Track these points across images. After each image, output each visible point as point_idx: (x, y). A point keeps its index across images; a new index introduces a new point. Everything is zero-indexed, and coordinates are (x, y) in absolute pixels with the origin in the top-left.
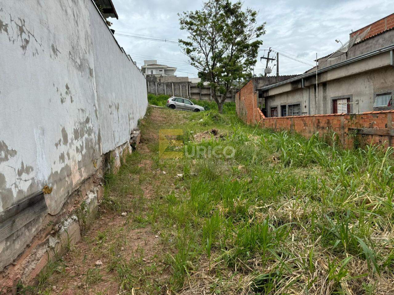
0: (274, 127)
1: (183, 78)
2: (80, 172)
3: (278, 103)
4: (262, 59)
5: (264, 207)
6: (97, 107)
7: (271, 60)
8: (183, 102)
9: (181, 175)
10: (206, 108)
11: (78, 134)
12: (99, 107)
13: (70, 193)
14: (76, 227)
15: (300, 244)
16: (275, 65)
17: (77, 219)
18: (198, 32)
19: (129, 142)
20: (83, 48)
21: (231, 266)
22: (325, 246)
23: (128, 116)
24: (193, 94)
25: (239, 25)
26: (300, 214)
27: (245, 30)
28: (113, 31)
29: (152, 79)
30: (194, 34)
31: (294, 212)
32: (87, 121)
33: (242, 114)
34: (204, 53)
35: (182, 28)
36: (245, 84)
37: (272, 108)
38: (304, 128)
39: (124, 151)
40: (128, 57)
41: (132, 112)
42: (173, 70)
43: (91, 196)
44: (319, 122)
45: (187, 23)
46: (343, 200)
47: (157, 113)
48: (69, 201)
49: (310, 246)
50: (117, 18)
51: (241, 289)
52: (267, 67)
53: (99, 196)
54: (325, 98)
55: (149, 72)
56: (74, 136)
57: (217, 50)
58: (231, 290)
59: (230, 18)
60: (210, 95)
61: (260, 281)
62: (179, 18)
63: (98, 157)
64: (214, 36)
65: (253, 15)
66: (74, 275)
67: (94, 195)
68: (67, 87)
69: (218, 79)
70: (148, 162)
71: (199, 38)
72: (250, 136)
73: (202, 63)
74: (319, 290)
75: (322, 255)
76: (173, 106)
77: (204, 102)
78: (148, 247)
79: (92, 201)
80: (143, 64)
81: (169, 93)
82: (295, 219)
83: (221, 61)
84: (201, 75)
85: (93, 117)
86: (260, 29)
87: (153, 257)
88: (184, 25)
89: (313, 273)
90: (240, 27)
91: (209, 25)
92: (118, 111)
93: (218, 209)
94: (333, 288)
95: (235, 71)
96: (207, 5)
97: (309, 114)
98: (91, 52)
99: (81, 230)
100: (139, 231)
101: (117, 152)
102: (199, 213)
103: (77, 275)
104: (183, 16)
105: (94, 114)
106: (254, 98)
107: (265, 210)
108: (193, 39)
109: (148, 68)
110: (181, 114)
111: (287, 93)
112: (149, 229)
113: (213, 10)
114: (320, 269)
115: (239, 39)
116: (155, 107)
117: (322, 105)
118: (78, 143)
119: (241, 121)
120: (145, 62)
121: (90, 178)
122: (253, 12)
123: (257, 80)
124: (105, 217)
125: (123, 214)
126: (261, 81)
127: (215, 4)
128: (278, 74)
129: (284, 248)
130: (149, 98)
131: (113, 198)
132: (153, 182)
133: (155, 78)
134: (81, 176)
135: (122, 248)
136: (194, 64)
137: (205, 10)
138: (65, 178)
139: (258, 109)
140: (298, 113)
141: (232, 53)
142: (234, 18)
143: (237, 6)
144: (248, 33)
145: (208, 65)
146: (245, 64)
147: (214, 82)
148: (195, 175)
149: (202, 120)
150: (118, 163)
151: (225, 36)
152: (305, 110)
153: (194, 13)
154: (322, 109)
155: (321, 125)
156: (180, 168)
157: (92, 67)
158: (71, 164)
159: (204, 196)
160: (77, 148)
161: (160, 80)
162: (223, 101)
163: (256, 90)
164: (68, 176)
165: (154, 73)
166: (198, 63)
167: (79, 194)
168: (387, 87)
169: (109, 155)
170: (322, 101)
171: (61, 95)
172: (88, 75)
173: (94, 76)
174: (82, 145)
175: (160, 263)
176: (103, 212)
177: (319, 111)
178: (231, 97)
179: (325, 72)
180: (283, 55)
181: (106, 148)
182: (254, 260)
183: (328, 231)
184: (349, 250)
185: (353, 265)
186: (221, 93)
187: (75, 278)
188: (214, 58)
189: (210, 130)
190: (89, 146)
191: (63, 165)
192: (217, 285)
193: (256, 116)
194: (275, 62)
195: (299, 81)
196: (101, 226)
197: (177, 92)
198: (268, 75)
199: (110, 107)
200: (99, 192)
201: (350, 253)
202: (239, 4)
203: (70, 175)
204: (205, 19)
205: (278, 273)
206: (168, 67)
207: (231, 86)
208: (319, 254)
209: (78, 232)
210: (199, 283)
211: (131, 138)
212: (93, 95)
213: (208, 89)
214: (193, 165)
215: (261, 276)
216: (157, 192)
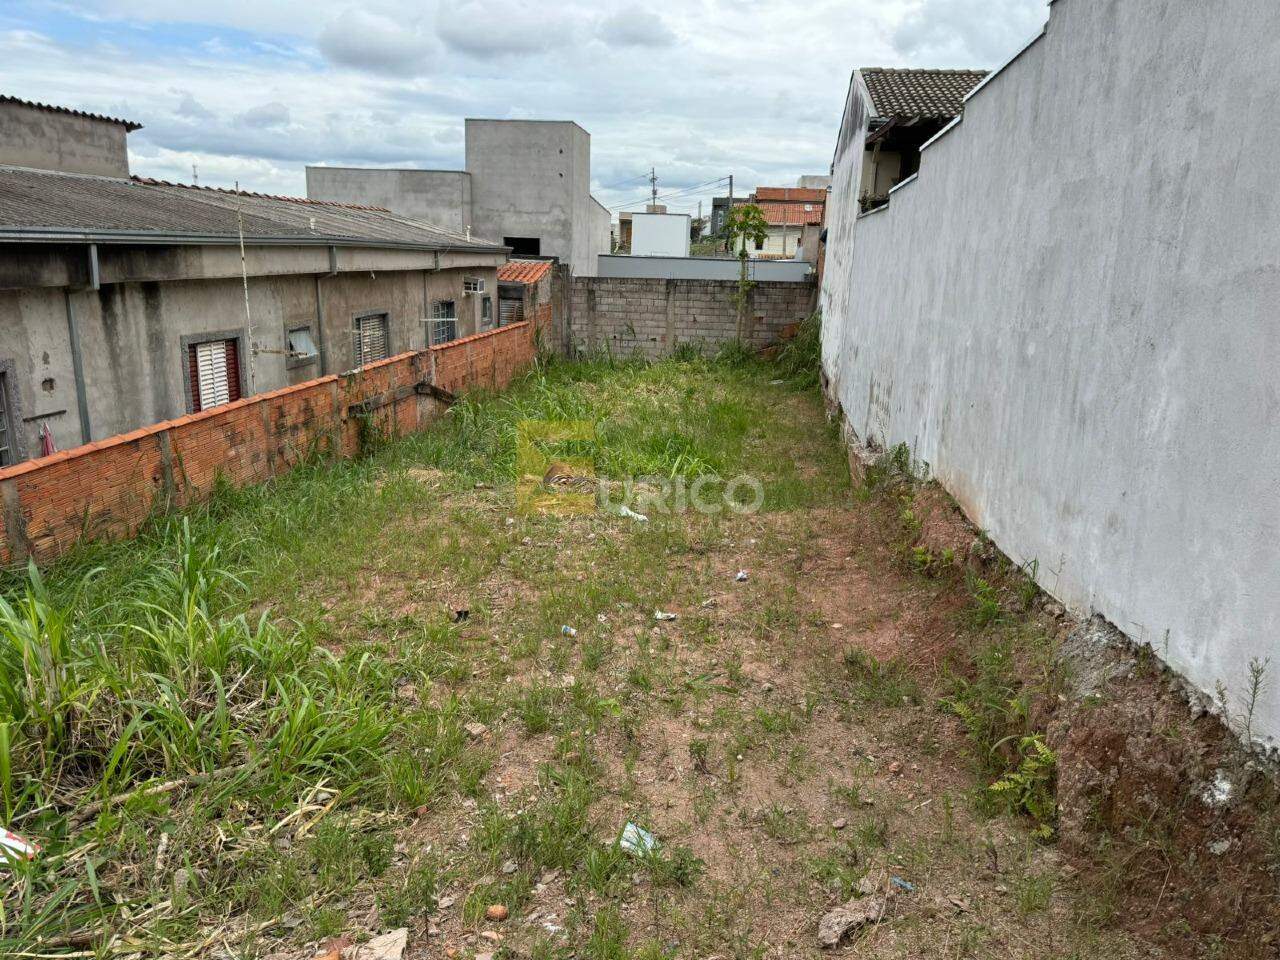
38: (232, 453)
54: (156, 341)
117: (147, 367)
155: (290, 421)
168: (301, 316)
170: (145, 353)
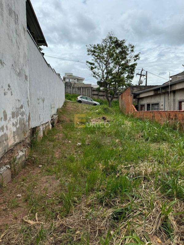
0: (142, 117)
1: (88, 84)
2: (14, 138)
3: (145, 102)
4: (137, 75)
5: (128, 166)
6: (29, 100)
7: (143, 76)
8: (87, 99)
9: (80, 144)
10: (101, 104)
11: (14, 115)
12: (31, 99)
13: (6, 151)
14: (9, 172)
15: (148, 191)
16: (145, 79)
17: (10, 167)
18: (99, 57)
19: (50, 122)
20: (21, 62)
21: (101, 202)
22: (162, 193)
23: (50, 105)
24: (94, 95)
25: (123, 53)
26: (150, 172)
27: (127, 56)
28: (43, 54)
29: (69, 84)
30: (96, 58)
31: (146, 170)
32: (22, 107)
33: (123, 108)
34: (101, 70)
35: (89, 54)
36: (125, 90)
37: (141, 105)
38: (161, 118)
39: (46, 127)
40: (53, 70)
41: (53, 104)
42: (82, 80)
43: (21, 154)
44: (170, 115)
45: (92, 51)
46: (178, 164)
47: (70, 105)
48: (5, 156)
49: (154, 192)
50: (47, 47)
51: (105, 217)
52: (140, 80)
53: (26, 154)
54: (174, 100)
55: (67, 80)
56: (11, 116)
57: (109, 68)
58: (99, 217)
59: (118, 49)
60: (104, 95)
61: (118, 213)
62: (87, 48)
63: (28, 130)
64: (108, 60)
65: (133, 47)
66: (2, 202)
67: (22, 153)
68: (9, 86)
69: (109, 86)
70: (61, 135)
71: (98, 61)
72: (126, 122)
73: (100, 76)
74: (154, 221)
75: (160, 199)
76: (80, 102)
77: (100, 100)
78: (51, 187)
79: (21, 157)
80: (64, 75)
81: (79, 93)
82: (146, 175)
83: (112, 75)
84: (99, 83)
85: (26, 105)
86: (136, 56)
87: (54, 194)
88: (90, 52)
89: (152, 210)
90: (124, 55)
91: (105, 53)
92: (43, 102)
93: (99, 166)
94: (163, 220)
95: (120, 81)
96: (104, 41)
97: (164, 109)
98: (27, 66)
99: (12, 175)
100: (48, 177)
101: (41, 128)
102: (87, 168)
103: (5, 202)
104: (89, 47)
105: (27, 103)
106: (130, 99)
107: (129, 168)
108: (95, 61)
109: (67, 78)
110: (85, 106)
111: (151, 96)
112: (54, 176)
113: (108, 44)
114: (157, 207)
115: (123, 62)
116: (69, 102)
117: (172, 105)
118: (14, 121)
119: (122, 112)
120: (66, 74)
121: (21, 142)
122: (132, 46)
123: (133, 87)
124: (29, 167)
125: (40, 166)
126: (135, 89)
127: (109, 41)
128: (146, 84)
129: (137, 193)
130: (67, 96)
131: (35, 156)
132: (62, 148)
133: (71, 84)
134: (15, 141)
135: (35, 187)
136: (95, 76)
137: (103, 44)
138: (3, 141)
139: (133, 105)
140: (157, 109)
141: (119, 70)
142: (120, 49)
143: (123, 42)
144: (129, 58)
145: (103, 77)
146: (126, 77)
147: (107, 88)
148: (88, 144)
149: (97, 111)
150: (41, 134)
151: (114, 60)
152: (162, 107)
153: (96, 45)
154: (172, 107)
155: (171, 117)
156: (80, 139)
157: (27, 74)
158: (8, 133)
159: (91, 157)
160: (13, 123)
161: (74, 85)
162: (112, 99)
163: (132, 94)
164: (5, 140)
165: (71, 81)
166: (98, 76)
167: (13, 152)
169: (36, 129)
170: (172, 102)
171: (4, 90)
172: (24, 79)
173: (28, 80)
174: (16, 122)
175: (57, 198)
176: (28, 164)
177: (170, 108)
178: (117, 98)
179: (175, 84)
180: (150, 73)
181: (33, 125)
182: (116, 199)
183: (165, 183)
184: (178, 196)
185: (179, 206)
186: (111, 95)
187: (3, 204)
188: (107, 73)
189: (101, 117)
190: (22, 123)
191: (2, 133)
192: (91, 214)
193: (131, 110)
194: (145, 77)
195: (158, 89)
196: (25, 173)
197: (84, 93)
198: (140, 85)
199: (38, 99)
200: (27, 152)
201: (178, 198)
202: (124, 40)
203: (7, 139)
204: (103, 49)
205: (129, 208)
206: (79, 78)
207: (117, 90)
208: (158, 198)
209: (10, 176)
210: (79, 212)
211: (52, 120)
212: (27, 92)
213: (104, 92)
214: (88, 138)
215: (119, 209)
216: (63, 154)
